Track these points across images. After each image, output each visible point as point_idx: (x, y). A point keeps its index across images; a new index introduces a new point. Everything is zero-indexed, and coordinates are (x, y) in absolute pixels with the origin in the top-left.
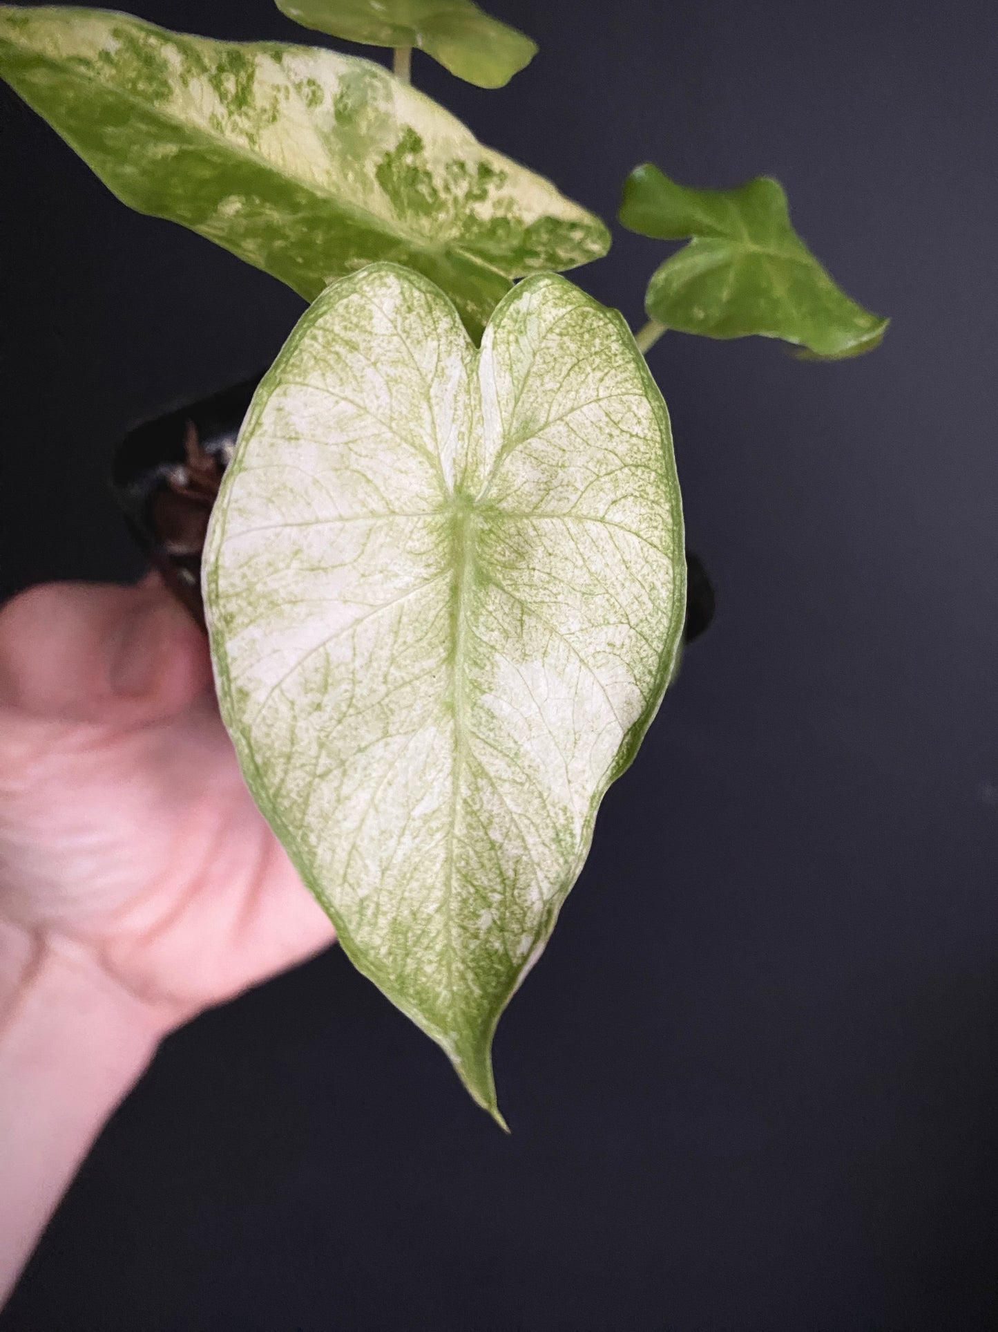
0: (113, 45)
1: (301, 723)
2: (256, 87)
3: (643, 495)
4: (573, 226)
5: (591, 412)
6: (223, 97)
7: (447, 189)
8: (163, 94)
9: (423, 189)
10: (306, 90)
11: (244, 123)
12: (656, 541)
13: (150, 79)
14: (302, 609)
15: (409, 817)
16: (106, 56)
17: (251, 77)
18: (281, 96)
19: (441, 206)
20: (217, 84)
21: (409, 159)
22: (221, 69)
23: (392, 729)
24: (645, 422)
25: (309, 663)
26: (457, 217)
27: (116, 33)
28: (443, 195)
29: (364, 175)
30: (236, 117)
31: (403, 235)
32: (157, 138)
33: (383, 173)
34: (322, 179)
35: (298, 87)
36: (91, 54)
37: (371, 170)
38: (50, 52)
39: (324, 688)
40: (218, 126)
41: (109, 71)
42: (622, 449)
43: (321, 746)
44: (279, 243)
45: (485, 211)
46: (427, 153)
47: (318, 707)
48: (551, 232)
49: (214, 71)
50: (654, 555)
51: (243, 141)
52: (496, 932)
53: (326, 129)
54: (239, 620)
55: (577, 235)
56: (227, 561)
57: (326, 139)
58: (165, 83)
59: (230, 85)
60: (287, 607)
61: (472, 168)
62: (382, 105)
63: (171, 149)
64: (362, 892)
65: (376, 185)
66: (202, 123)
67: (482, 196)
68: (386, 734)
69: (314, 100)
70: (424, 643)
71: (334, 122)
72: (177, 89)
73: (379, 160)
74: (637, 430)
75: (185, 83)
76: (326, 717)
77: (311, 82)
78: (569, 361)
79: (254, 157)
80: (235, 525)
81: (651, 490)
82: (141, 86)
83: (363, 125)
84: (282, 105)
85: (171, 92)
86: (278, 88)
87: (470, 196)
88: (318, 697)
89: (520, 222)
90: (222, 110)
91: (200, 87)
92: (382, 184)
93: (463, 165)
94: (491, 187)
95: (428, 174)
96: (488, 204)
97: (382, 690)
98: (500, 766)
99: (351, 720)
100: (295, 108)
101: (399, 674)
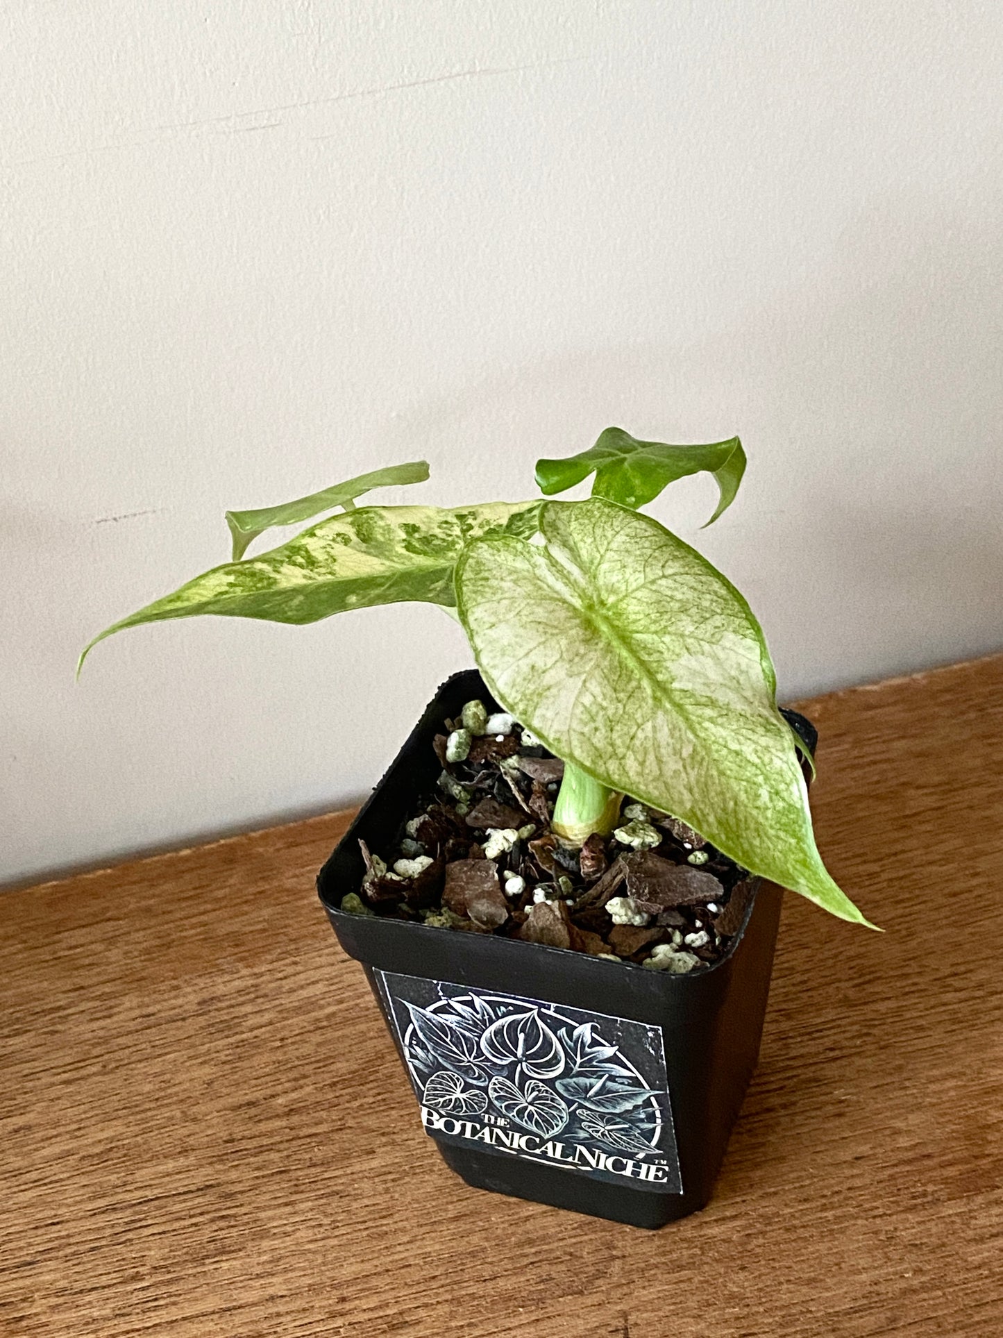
1: (595, 741)
2: (313, 554)
3: (676, 557)
5: (620, 538)
6: (301, 566)
7: (449, 535)
8: (275, 582)
9: (437, 542)
10: (339, 539)
11: (322, 570)
13: (261, 580)
14: (554, 691)
16: (231, 585)
18: (329, 549)
19: (453, 543)
20: (293, 563)
21: (416, 535)
22: (289, 557)
23: (640, 721)
25: (577, 712)
28: (450, 539)
29: (401, 554)
30: (317, 570)
32: (290, 598)
33: (409, 547)
34: (382, 568)
35: (334, 540)
36: (226, 588)
37: (404, 551)
39: (593, 719)
40: (311, 578)
41: (238, 589)
43: (612, 745)
46: (423, 528)
47: (596, 729)
49: (286, 560)
51: (329, 577)
53: (365, 550)
57: (366, 553)
58: (269, 578)
59: (300, 560)
61: (453, 520)
62: (382, 523)
63: (302, 596)
65: (412, 555)
66: (302, 581)
67: (471, 527)
68: (639, 725)
69: (346, 541)
70: (624, 677)
71: (365, 545)
72: (278, 576)
73: (403, 545)
75: (279, 572)
76: (603, 731)
77: (338, 535)
78: (590, 527)
82: (259, 585)
83: (379, 537)
84: (333, 552)
85: (277, 580)
86: (323, 547)
87: (464, 532)
88: (593, 725)
89: (501, 526)
90: (307, 572)
91: (286, 569)
92: (415, 553)
93: (446, 522)
94: (470, 521)
95: (434, 536)
96: (476, 528)
97: (621, 706)
98: (709, 712)
99: (617, 728)
100: (340, 550)
101: (622, 695)
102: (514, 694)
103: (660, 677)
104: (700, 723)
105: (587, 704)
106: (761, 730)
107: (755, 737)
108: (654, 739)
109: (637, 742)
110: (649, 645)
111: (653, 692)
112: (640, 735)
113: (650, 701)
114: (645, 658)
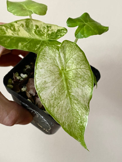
1: (51, 102)
2: (15, 28)
3: (84, 64)
6: (12, 30)
7: (44, 31)
8: (5, 33)
9: (41, 33)
10: (22, 25)
12: (87, 69)
13: (3, 32)
14: (47, 88)
15: (66, 110)
17: (14, 26)
18: (19, 27)
19: (44, 34)
20: (10, 29)
21: (38, 29)
22: (10, 27)
23: (61, 100)
24: (82, 55)
25: (50, 94)
26: (47, 35)
28: (44, 32)
29: (33, 34)
30: (15, 32)
31: (41, 40)
32: (7, 39)
33: (35, 32)
34: (28, 36)
37: (34, 33)
39: (52, 97)
40: (13, 34)
42: (80, 59)
43: (54, 104)
45: (50, 32)
46: (40, 27)
47: (52, 99)
49: (9, 27)
50: (87, 71)
51: (17, 35)
53: (26, 29)
54: (40, 91)
56: (37, 84)
57: (26, 31)
58: (4, 32)
59: (12, 28)
60: (45, 88)
61: (46, 27)
62: (31, 24)
63: (9, 40)
64: (63, 121)
65: (35, 34)
66: (11, 35)
67: (49, 31)
68: (61, 101)
70: (63, 89)
71: (26, 28)
72: (6, 32)
74: (81, 56)
75: (7, 31)
77: (22, 24)
78: (70, 50)
79: (19, 37)
80: (37, 80)
81: (85, 63)
83: (30, 27)
84: (19, 28)
85: (6, 33)
86: (18, 27)
87: (47, 31)
88: (52, 98)
89: (55, 32)
90: (13, 32)
91: (9, 30)
92: (36, 34)
93: (44, 27)
94: (49, 29)
95: (41, 30)
96: (50, 31)
97: (59, 96)
98: (76, 102)
99: (56, 100)
100: (21, 28)
101: (60, 93)
102: (39, 86)
103: (70, 91)
104: (73, 104)
105: (53, 93)
106: (84, 109)
107: (82, 110)
108: (63, 105)
109: (59, 105)
110: (70, 83)
111: (67, 94)
112: (60, 103)
113: (65, 96)
114: (69, 85)
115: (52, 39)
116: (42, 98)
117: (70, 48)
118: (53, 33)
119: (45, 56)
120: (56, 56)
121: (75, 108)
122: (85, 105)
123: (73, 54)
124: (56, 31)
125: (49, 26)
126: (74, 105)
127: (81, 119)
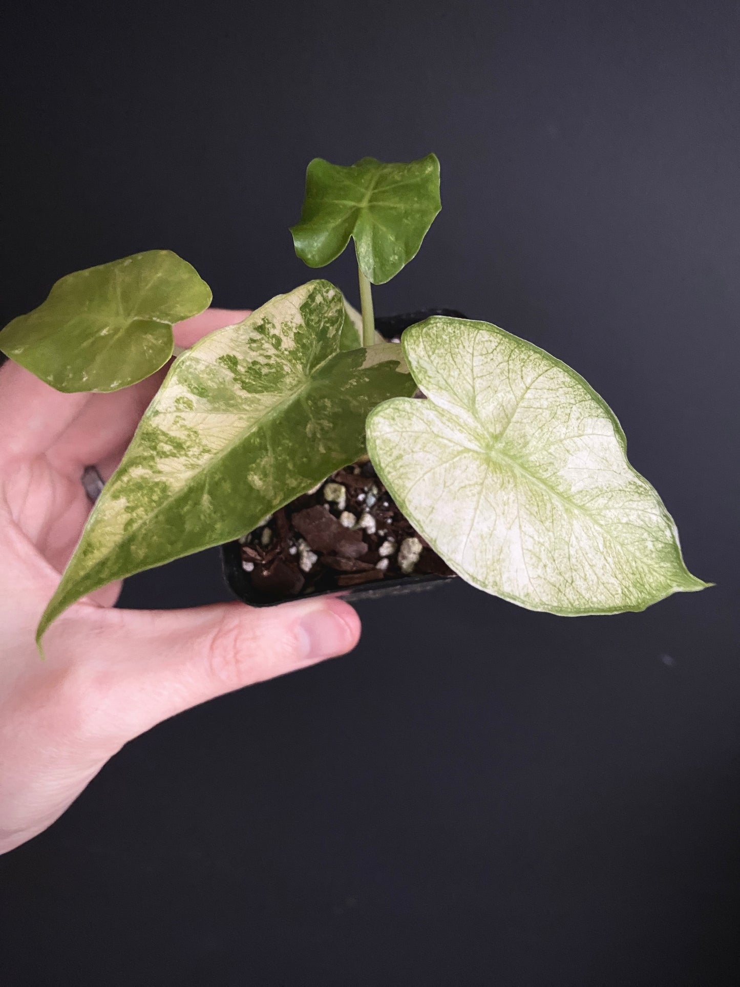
0: (122, 502)
1: (549, 578)
2: (172, 434)
4: (312, 297)
5: (478, 360)
6: (174, 455)
7: (269, 357)
8: (165, 488)
9: (265, 371)
10: (181, 406)
11: (195, 450)
12: (546, 368)
13: (151, 490)
14: (505, 549)
15: (602, 553)
16: (129, 509)
17: (164, 434)
19: (279, 366)
20: (164, 455)
21: (239, 368)
22: (155, 448)
23: (567, 539)
24: (492, 338)
25: (527, 559)
26: (290, 361)
27: (115, 497)
28: (272, 361)
29: (246, 399)
30: (190, 453)
31: (294, 397)
32: (197, 503)
33: (245, 387)
34: (244, 424)
35: (178, 410)
36: (126, 517)
37: (244, 394)
38: (118, 539)
39: (539, 559)
40: (193, 466)
41: (140, 511)
42: (500, 358)
43: (560, 574)
44: (290, 466)
45: (288, 343)
46: (240, 356)
47: (545, 566)
48: (311, 312)
49: (154, 453)
50: (551, 373)
51: (206, 456)
52: (656, 543)
53: (209, 406)
54: (498, 579)
55: (319, 299)
56: (471, 570)
57: (215, 409)
58: (157, 484)
59: (167, 448)
60: (502, 556)
61: (257, 336)
62: (201, 367)
63: (206, 498)
65: (257, 396)
66: (189, 474)
67: (278, 339)
68: (568, 543)
69: (189, 405)
70: (540, 504)
71: (204, 400)
72: (164, 479)
73: (238, 386)
74: (494, 345)
75: (160, 472)
76: (550, 565)
77: (178, 401)
78: (448, 357)
79: (220, 456)
80: (458, 557)
81: (522, 356)
82: (155, 497)
83: (210, 383)
84: (188, 424)
85: (164, 483)
86: (176, 422)
87: (277, 347)
88: (541, 564)
89: (301, 326)
90: (183, 459)
91: (163, 465)
92: (256, 392)
93: (252, 341)
94: (272, 332)
95: (254, 363)
96: (284, 339)
97: (551, 534)
98: (602, 501)
99: (556, 555)
100: (191, 418)
101: (548, 524)
108: (581, 548)
109: (573, 560)
110: (542, 462)
111: (564, 506)
112: (572, 552)
113: (565, 516)
114: (545, 475)
115: (323, 363)
116: (517, 594)
117: (442, 351)
118: (298, 337)
119: (399, 457)
120: (429, 423)
121: (616, 521)
122: (630, 483)
123: (468, 362)
124: (299, 320)
125: (260, 322)
126: (604, 517)
127: (649, 533)
